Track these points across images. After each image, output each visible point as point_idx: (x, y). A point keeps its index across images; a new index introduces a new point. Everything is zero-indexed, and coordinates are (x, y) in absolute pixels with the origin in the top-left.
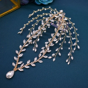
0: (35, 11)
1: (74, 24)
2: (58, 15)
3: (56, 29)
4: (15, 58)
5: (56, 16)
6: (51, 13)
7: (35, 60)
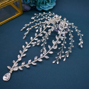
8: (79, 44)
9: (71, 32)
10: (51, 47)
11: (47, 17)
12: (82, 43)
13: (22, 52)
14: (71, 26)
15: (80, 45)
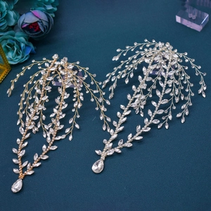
0: (13, 79)
1: (87, 69)
2: (54, 65)
3: (60, 90)
4: (14, 161)
5: (52, 70)
6: (41, 70)
7: (44, 150)
8: (200, 91)
9: (185, 70)
10: (157, 103)
11: (143, 50)
12: (205, 88)
13: (118, 123)
14: (183, 58)
15: (201, 94)
